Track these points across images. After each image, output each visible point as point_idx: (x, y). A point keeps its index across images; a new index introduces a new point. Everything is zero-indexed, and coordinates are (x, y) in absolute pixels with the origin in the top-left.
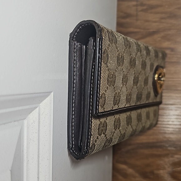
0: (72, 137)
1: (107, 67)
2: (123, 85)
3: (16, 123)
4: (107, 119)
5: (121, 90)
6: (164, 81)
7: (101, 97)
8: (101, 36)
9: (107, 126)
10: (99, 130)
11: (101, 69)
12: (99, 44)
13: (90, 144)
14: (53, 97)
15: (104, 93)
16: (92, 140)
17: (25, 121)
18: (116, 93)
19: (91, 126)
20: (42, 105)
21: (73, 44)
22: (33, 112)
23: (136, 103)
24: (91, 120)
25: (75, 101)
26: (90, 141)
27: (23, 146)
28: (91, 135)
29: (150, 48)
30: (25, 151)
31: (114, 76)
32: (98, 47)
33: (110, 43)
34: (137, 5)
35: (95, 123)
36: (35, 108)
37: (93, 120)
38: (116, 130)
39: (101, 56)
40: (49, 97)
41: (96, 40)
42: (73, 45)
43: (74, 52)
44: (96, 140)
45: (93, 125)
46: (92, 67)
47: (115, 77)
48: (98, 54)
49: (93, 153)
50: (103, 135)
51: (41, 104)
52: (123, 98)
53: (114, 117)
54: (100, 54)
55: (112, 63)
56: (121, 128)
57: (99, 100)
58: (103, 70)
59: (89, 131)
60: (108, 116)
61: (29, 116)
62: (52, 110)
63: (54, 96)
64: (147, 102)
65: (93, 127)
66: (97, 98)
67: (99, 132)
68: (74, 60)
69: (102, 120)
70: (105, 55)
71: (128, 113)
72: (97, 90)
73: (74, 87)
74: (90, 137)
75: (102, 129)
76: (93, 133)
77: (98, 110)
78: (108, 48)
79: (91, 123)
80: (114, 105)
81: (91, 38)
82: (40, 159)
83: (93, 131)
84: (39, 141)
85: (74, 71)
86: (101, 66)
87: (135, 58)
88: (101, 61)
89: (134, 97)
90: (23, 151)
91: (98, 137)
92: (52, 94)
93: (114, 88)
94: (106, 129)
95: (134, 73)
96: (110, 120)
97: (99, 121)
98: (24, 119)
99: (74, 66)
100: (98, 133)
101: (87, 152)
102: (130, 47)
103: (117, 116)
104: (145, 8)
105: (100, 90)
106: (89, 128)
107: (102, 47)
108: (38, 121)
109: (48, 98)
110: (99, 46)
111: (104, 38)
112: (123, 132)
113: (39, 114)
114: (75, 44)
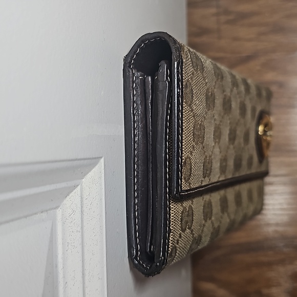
0: (136, 238)
1: (192, 110)
2: (215, 143)
3: (44, 215)
4: (192, 202)
5: (212, 152)
6: (271, 136)
7: (185, 163)
8: (180, 57)
9: (193, 215)
10: (181, 221)
11: (182, 115)
12: (177, 72)
13: (168, 247)
14: (103, 167)
15: (188, 157)
16: (172, 241)
17: (58, 211)
18: (206, 157)
19: (170, 215)
20: (87, 181)
21: (131, 73)
22: (71, 195)
23: (233, 174)
24: (169, 205)
25: (138, 172)
26: (169, 242)
27: (57, 256)
28: (171, 232)
29: (249, 81)
30: (60, 266)
31: (202, 128)
32: (176, 77)
33: (194, 70)
34: (217, 14)
35: (175, 209)
36: (75, 187)
37: (173, 205)
38: (206, 221)
39: (182, 92)
40: (97, 167)
41: (173, 64)
42: (131, 76)
43: (133, 88)
44: (178, 241)
45: (173, 213)
46: (167, 112)
47: (204, 129)
48: (176, 90)
49: (173, 263)
50: (188, 230)
51: (83, 180)
52: (216, 165)
53: (203, 198)
54: (179, 89)
55: (199, 105)
56: (213, 218)
57: (182, 169)
58: (185, 116)
59: (165, 225)
60: (194, 198)
61: (65, 202)
62: (103, 190)
63: (105, 165)
64: (248, 172)
65: (173, 216)
66: (178, 166)
67: (182, 225)
68: (134, 102)
69: (186, 204)
70: (188, 90)
71: (222, 192)
72: (178, 151)
73: (135, 149)
74: (169, 235)
75: (187, 220)
76: (172, 227)
77: (181, 187)
78: (191, 78)
79: (170, 210)
80: (204, 178)
81: (163, 62)
82: (87, 278)
83: (172, 224)
84: (82, 247)
85: (134, 122)
86: (182, 109)
87: (230, 98)
88: (182, 102)
89: (231, 163)
90: (56, 266)
91: (180, 234)
92: (102, 160)
93: (203, 147)
94: (193, 220)
95: (230, 123)
96: (197, 204)
97: (182, 206)
98: (57, 207)
99: (133, 112)
100: (181, 227)
101: (164, 263)
102: (222, 78)
103: (207, 197)
104: (231, 17)
105: (182, 151)
106: (166, 219)
107: (182, 76)
108: (80, 210)
109: (95, 170)
110: (178, 76)
111: (184, 60)
112: (216, 225)
113: (82, 198)
114: (133, 74)
